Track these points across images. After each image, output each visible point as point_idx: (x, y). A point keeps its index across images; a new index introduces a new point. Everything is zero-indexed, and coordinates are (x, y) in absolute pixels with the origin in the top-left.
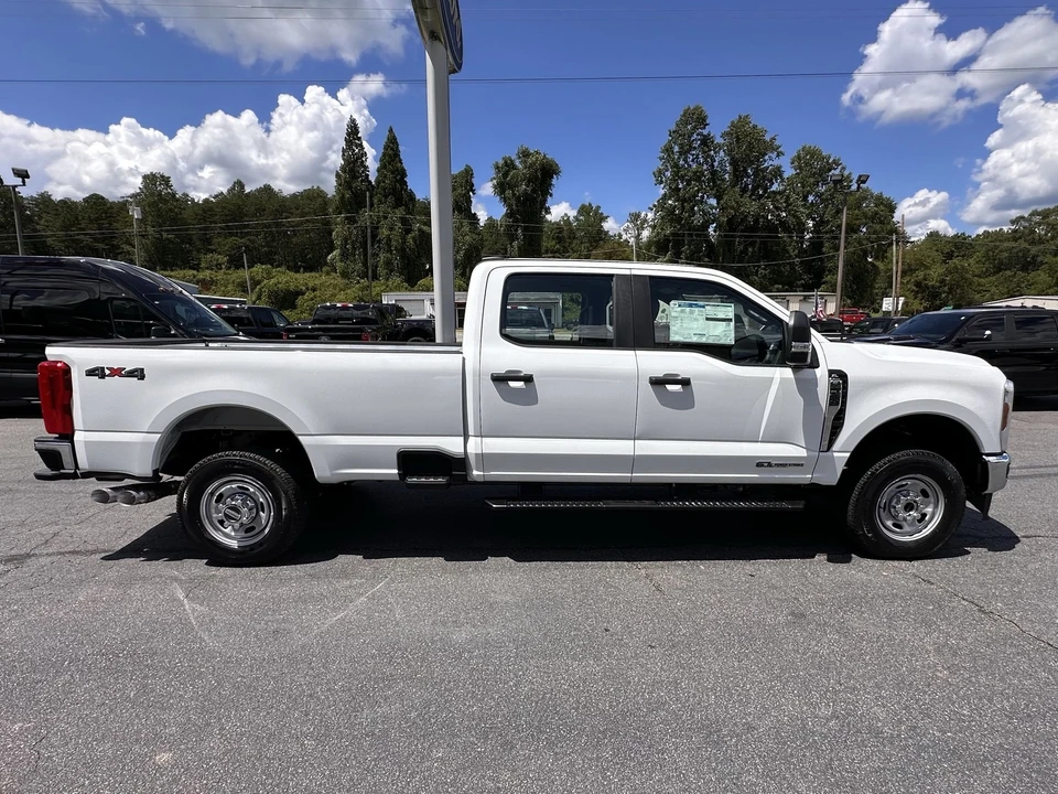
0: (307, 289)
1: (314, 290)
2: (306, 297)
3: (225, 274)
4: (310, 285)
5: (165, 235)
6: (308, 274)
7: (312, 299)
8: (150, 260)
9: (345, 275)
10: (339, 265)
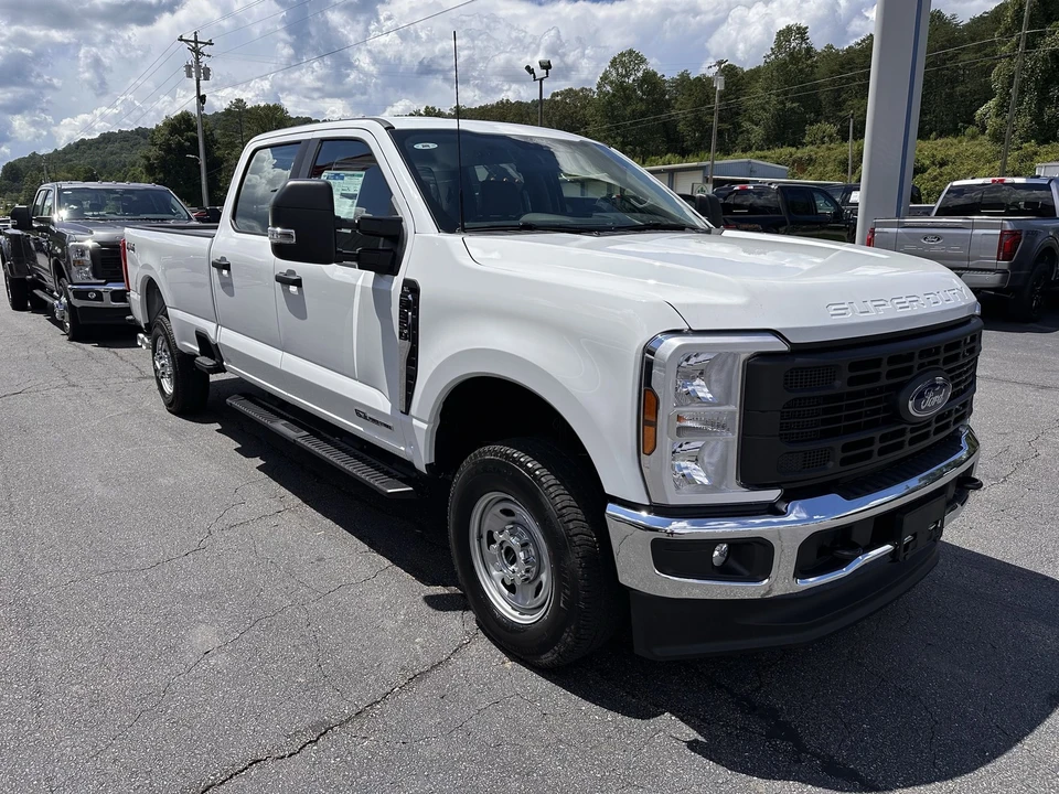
0: (933, 163)
1: (943, 164)
2: (926, 175)
3: (829, 149)
4: (939, 157)
5: (788, 105)
6: (939, 141)
7: (935, 178)
8: (768, 138)
9: (998, 137)
10: (992, 123)
